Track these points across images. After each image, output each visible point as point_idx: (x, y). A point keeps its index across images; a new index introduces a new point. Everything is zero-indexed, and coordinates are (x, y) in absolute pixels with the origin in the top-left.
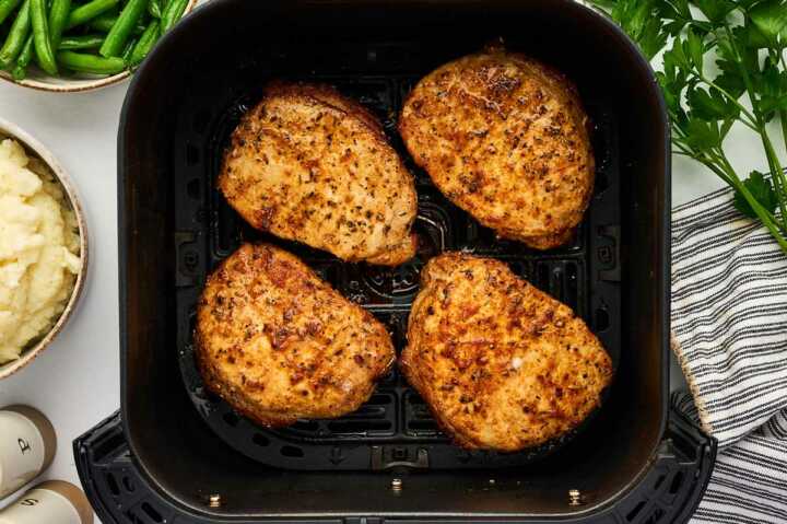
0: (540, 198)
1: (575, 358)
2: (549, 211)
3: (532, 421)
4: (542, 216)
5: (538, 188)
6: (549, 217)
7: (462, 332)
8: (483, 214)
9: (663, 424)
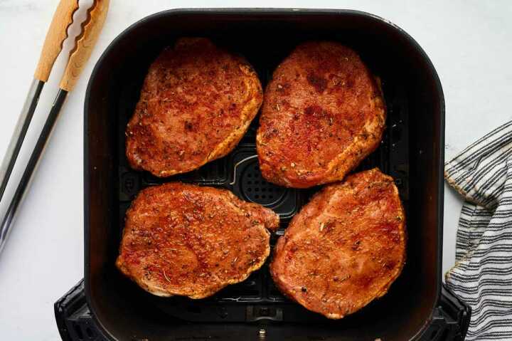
9: (437, 297)
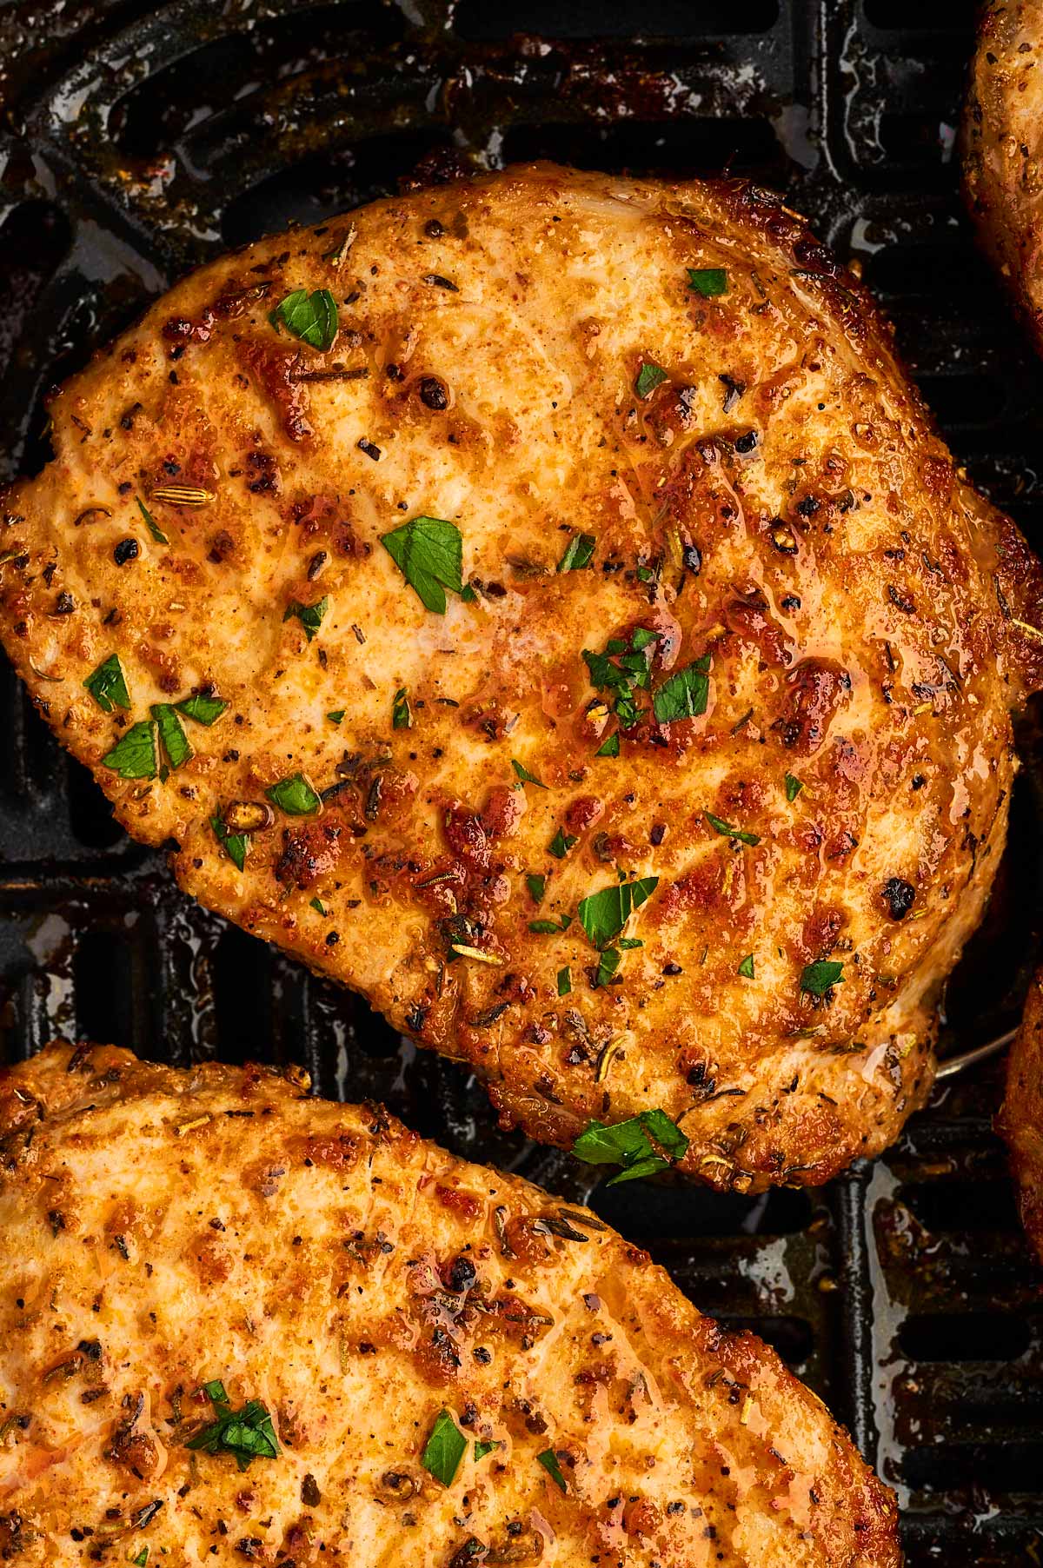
0: (122, 1306)
1: (172, 647)
2: (66, 1250)
3: (397, 328)
4: (88, 1219)
5: (140, 1351)
6: (57, 1222)
7: (738, 795)
8: (385, 1162)
